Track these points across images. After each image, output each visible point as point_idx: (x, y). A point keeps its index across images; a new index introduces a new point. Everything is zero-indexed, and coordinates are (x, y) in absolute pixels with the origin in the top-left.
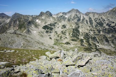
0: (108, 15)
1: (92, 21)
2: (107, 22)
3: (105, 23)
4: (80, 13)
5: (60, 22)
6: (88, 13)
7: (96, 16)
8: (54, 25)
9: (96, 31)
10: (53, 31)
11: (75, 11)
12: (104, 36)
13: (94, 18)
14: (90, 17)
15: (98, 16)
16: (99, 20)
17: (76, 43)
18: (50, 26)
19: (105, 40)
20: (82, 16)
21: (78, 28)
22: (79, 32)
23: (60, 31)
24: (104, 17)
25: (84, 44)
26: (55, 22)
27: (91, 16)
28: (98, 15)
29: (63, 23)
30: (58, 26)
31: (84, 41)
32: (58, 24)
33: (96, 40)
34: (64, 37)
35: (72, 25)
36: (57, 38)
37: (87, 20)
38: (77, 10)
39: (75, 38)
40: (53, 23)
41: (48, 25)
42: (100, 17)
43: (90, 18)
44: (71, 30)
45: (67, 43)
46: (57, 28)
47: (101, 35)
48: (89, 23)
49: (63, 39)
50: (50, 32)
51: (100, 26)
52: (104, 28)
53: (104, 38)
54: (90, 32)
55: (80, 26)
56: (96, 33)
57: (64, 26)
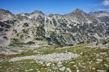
0: (70, 16)
1: (56, 22)
2: (69, 23)
3: (68, 24)
4: (43, 14)
5: (21, 20)
6: (52, 15)
7: (59, 18)
8: (13, 23)
9: (62, 30)
10: (12, 29)
11: (38, 12)
12: (71, 34)
13: (58, 20)
15: (61, 18)
16: (63, 21)
17: (42, 42)
18: (6, 23)
19: (72, 39)
20: (46, 18)
21: (43, 26)
22: (44, 30)
23: (21, 30)
24: (66, 19)
25: (52, 43)
26: (15, 19)
27: (55, 17)
28: (61, 17)
29: (25, 21)
30: (18, 24)
31: (52, 40)
32: (19, 22)
33: (64, 38)
34: (26, 37)
35: (36, 24)
37: (51, 22)
38: (41, 12)
39: (40, 37)
40: (11, 20)
41: (4, 21)
42: (63, 18)
43: (54, 20)
44: (35, 28)
45: (30, 43)
46: (17, 26)
47: (67, 34)
48: (53, 23)
49: (24, 38)
50: (6, 30)
51: (64, 26)
52: (67, 28)
53: (70, 36)
54: (56, 31)
55: (45, 25)
56: (62, 32)
57: (26, 25)
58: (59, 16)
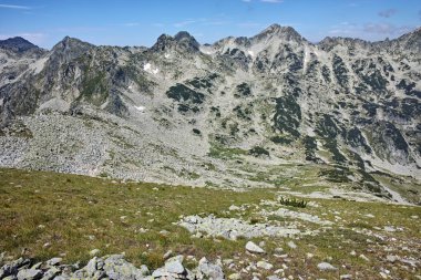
0: (406, 48)
1: (346, 71)
2: (399, 75)
3: (393, 78)
4: (299, 40)
5: (228, 74)
6: (331, 40)
7: (361, 53)
8: (209, 85)
9: (360, 109)
10: (206, 105)
11: (283, 32)
12: (391, 126)
13: (353, 62)
14: (339, 55)
15: (369, 55)
16: (372, 66)
17: (289, 150)
18: (192, 88)
19: (392, 142)
20: (307, 54)
21: (297, 95)
22: (297, 109)
23: (231, 108)
24: (388, 58)
25: (317, 156)
26: (213, 72)
27: (341, 50)
28: (367, 51)
29: (241, 76)
30: (221, 88)
31: (319, 144)
32: (223, 82)
33: (362, 140)
34: (246, 130)
35: (274, 85)
36: (221, 133)
37: (325, 69)
38: (290, 30)
39: (286, 133)
40: (203, 75)
41: (187, 82)
42: (375, 57)
43: (337, 61)
44: (270, 102)
45: (259, 151)
46: (218, 93)
47: (378, 124)
48: (332, 76)
49: (240, 134)
50: (195, 110)
51: (374, 89)
52: (387, 97)
53: (388, 134)
54: (337, 113)
55: (304, 89)
56: (361, 115)
57: (244, 89)
58: (358, 47)
